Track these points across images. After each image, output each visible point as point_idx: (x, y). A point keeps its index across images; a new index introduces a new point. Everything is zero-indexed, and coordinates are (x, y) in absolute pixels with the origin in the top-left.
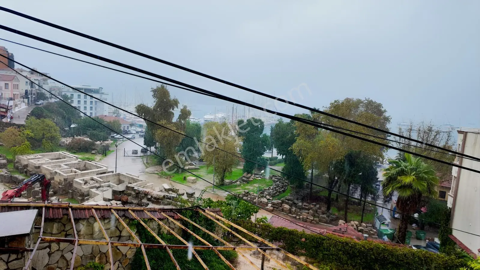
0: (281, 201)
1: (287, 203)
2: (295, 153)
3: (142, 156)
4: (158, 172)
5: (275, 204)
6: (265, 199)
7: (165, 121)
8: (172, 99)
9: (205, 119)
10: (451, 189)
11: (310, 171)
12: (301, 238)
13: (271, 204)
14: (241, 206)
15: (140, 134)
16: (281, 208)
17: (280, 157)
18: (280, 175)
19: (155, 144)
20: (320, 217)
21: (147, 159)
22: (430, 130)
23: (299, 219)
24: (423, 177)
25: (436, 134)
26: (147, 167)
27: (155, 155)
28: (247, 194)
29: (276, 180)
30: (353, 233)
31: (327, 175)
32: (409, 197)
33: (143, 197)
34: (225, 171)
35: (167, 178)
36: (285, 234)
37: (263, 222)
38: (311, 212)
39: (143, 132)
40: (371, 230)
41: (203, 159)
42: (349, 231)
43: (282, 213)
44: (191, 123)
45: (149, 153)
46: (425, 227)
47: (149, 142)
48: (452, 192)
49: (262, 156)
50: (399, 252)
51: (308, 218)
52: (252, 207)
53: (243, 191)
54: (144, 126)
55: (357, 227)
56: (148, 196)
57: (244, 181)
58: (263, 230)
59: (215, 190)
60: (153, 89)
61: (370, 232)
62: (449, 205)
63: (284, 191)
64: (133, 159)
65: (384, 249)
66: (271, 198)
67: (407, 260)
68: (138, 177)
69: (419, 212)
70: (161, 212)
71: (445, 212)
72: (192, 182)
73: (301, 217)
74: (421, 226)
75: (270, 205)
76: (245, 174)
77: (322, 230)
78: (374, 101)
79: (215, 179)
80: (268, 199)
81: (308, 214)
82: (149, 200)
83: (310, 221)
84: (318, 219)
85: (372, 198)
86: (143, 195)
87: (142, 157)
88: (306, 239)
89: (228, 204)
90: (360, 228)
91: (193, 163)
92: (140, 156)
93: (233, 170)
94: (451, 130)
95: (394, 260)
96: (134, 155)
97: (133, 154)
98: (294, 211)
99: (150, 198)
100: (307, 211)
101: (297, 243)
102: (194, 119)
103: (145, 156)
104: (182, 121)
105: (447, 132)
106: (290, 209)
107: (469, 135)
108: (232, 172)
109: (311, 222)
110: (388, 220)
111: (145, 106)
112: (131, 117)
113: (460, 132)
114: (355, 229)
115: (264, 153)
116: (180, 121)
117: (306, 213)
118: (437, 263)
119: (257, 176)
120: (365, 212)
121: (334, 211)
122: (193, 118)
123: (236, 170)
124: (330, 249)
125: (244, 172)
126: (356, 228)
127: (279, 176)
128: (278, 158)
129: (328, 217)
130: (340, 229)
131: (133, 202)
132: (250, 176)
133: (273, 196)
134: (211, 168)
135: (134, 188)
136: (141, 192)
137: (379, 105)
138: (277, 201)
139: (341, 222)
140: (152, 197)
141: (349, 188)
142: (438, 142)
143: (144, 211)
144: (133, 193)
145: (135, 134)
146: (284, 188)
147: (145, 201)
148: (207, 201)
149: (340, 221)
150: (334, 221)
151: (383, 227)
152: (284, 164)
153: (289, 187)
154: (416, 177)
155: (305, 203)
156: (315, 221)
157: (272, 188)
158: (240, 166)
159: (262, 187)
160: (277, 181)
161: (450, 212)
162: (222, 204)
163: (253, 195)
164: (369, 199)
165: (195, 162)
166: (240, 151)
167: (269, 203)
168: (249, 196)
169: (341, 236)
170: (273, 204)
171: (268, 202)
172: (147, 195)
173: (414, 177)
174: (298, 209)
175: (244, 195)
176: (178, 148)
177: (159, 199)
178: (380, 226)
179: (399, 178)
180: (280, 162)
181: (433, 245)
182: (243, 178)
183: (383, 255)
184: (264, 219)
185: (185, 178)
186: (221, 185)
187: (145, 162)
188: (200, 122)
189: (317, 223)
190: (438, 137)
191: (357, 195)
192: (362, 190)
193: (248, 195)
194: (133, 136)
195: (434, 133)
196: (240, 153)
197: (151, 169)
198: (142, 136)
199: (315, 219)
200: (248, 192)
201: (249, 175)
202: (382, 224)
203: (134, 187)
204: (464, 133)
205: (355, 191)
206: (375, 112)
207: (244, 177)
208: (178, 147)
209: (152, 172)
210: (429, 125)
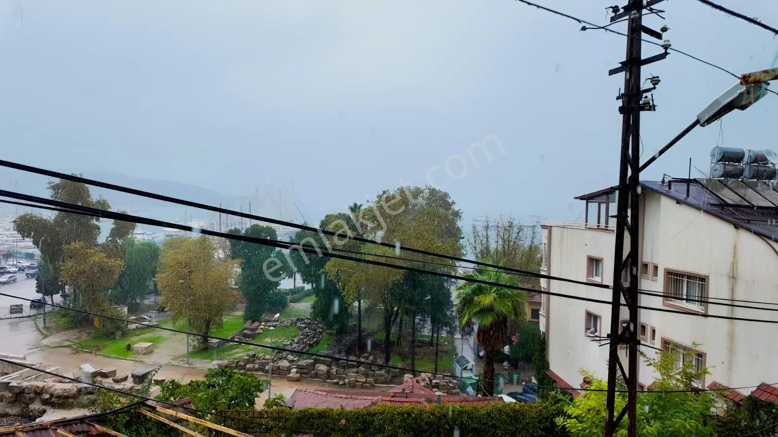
0: (313, 361)
1: (323, 363)
2: (330, 277)
3: (34, 316)
4: (70, 343)
5: (303, 367)
6: (285, 361)
7: (82, 243)
8: (95, 200)
9: (167, 234)
10: (542, 304)
11: (356, 304)
12: (339, 420)
13: (296, 368)
14: (234, 385)
15: (27, 271)
16: (313, 372)
17: (308, 287)
18: (309, 317)
19: (63, 289)
20: (375, 375)
21: (45, 320)
22: (511, 226)
23: (344, 384)
24: (506, 293)
25: (518, 230)
26: (45, 337)
27: (62, 311)
28: (252, 358)
29: (303, 326)
30: (423, 392)
31: (382, 306)
32: (491, 324)
33: (30, 399)
34: (209, 324)
35: (91, 353)
36: (313, 418)
37: (276, 405)
38: (361, 370)
39: (34, 268)
40: (450, 382)
41: (164, 308)
42: (416, 391)
43: (316, 381)
44: (136, 243)
45: (48, 309)
46: (519, 364)
47: (47, 286)
48: (543, 309)
49: (278, 287)
50: (481, 412)
51: (358, 380)
52: (254, 384)
53: (245, 354)
54: (36, 256)
55: (431, 381)
56: (44, 395)
57: (246, 336)
58: (273, 420)
59: (191, 360)
60: (53, 184)
61: (449, 385)
62: (542, 329)
63: (317, 343)
64: (10, 324)
65: (461, 412)
66: (296, 359)
67: (492, 421)
68: (24, 358)
69: (510, 343)
70: (56, 429)
71: (539, 339)
72: (145, 352)
73: (347, 380)
74: (514, 363)
75: (294, 370)
76: (248, 325)
77: (375, 398)
78: (438, 190)
79: (190, 341)
80: (291, 361)
81: (358, 373)
82: (45, 402)
83: (360, 385)
84: (372, 379)
85: (447, 332)
86: (32, 395)
87: (33, 318)
88: (347, 420)
89: (209, 386)
90: (434, 381)
91: (146, 317)
92: (27, 315)
93: (225, 319)
94: (535, 224)
95: (475, 425)
96: (13, 316)
97: (11, 313)
98: (335, 373)
99: (47, 399)
100: (355, 370)
101: (333, 430)
102: (143, 234)
103: (40, 314)
104: (119, 241)
105: (530, 227)
106: (328, 372)
107: (554, 230)
108: (222, 323)
109: (363, 386)
110: (472, 363)
111: (35, 217)
112: (6, 241)
113: (544, 227)
114: (427, 384)
115: (280, 284)
116: (114, 241)
117: (354, 372)
118: (530, 417)
119: (269, 324)
120: (440, 354)
121: (396, 362)
122: (142, 232)
123: (231, 319)
124: (385, 428)
125: (246, 320)
126: (429, 383)
127: (307, 318)
128: (306, 289)
129: (388, 372)
130: (404, 390)
131: (8, 413)
132: (258, 326)
133: (300, 353)
134: (182, 322)
135: (11, 385)
136: (26, 391)
137: (446, 195)
138: (306, 361)
139: (407, 377)
140: (52, 395)
141: (414, 321)
142: (522, 242)
143: (17, 433)
144: (8, 394)
145: (15, 272)
146: (317, 337)
147: (36, 406)
148: (168, 386)
149: (406, 375)
150: (396, 378)
151: (466, 374)
152: (316, 297)
153: (324, 334)
154: (497, 294)
155: (352, 357)
156: (368, 383)
157: (296, 341)
158: (237, 310)
159: (279, 341)
160: (305, 328)
161: (544, 338)
162: (198, 386)
163: (264, 359)
164: (444, 334)
165: (149, 314)
166: (236, 284)
167: (293, 368)
168: (257, 361)
169: (403, 402)
170: (299, 367)
171: (290, 366)
172: (41, 394)
173: (494, 295)
174: (342, 369)
175: (248, 362)
176: (112, 291)
177: (68, 397)
178: (461, 373)
179: (476, 298)
180: (308, 294)
181: (531, 389)
182: (245, 331)
183: (461, 421)
184: (279, 399)
185: (129, 348)
186: (204, 349)
187: (41, 325)
188: (156, 240)
189: (373, 386)
190: (521, 234)
191: (427, 331)
192: (433, 321)
193: (254, 360)
194: (11, 277)
195: (516, 230)
196: (237, 287)
197: (54, 339)
198: (33, 275)
199: (368, 379)
200: (255, 355)
201: (256, 324)
202: (464, 369)
203: (9, 381)
204: (549, 228)
205: (423, 324)
206: (440, 206)
207: (246, 329)
208: (111, 289)
209: (57, 345)
210: (509, 220)
